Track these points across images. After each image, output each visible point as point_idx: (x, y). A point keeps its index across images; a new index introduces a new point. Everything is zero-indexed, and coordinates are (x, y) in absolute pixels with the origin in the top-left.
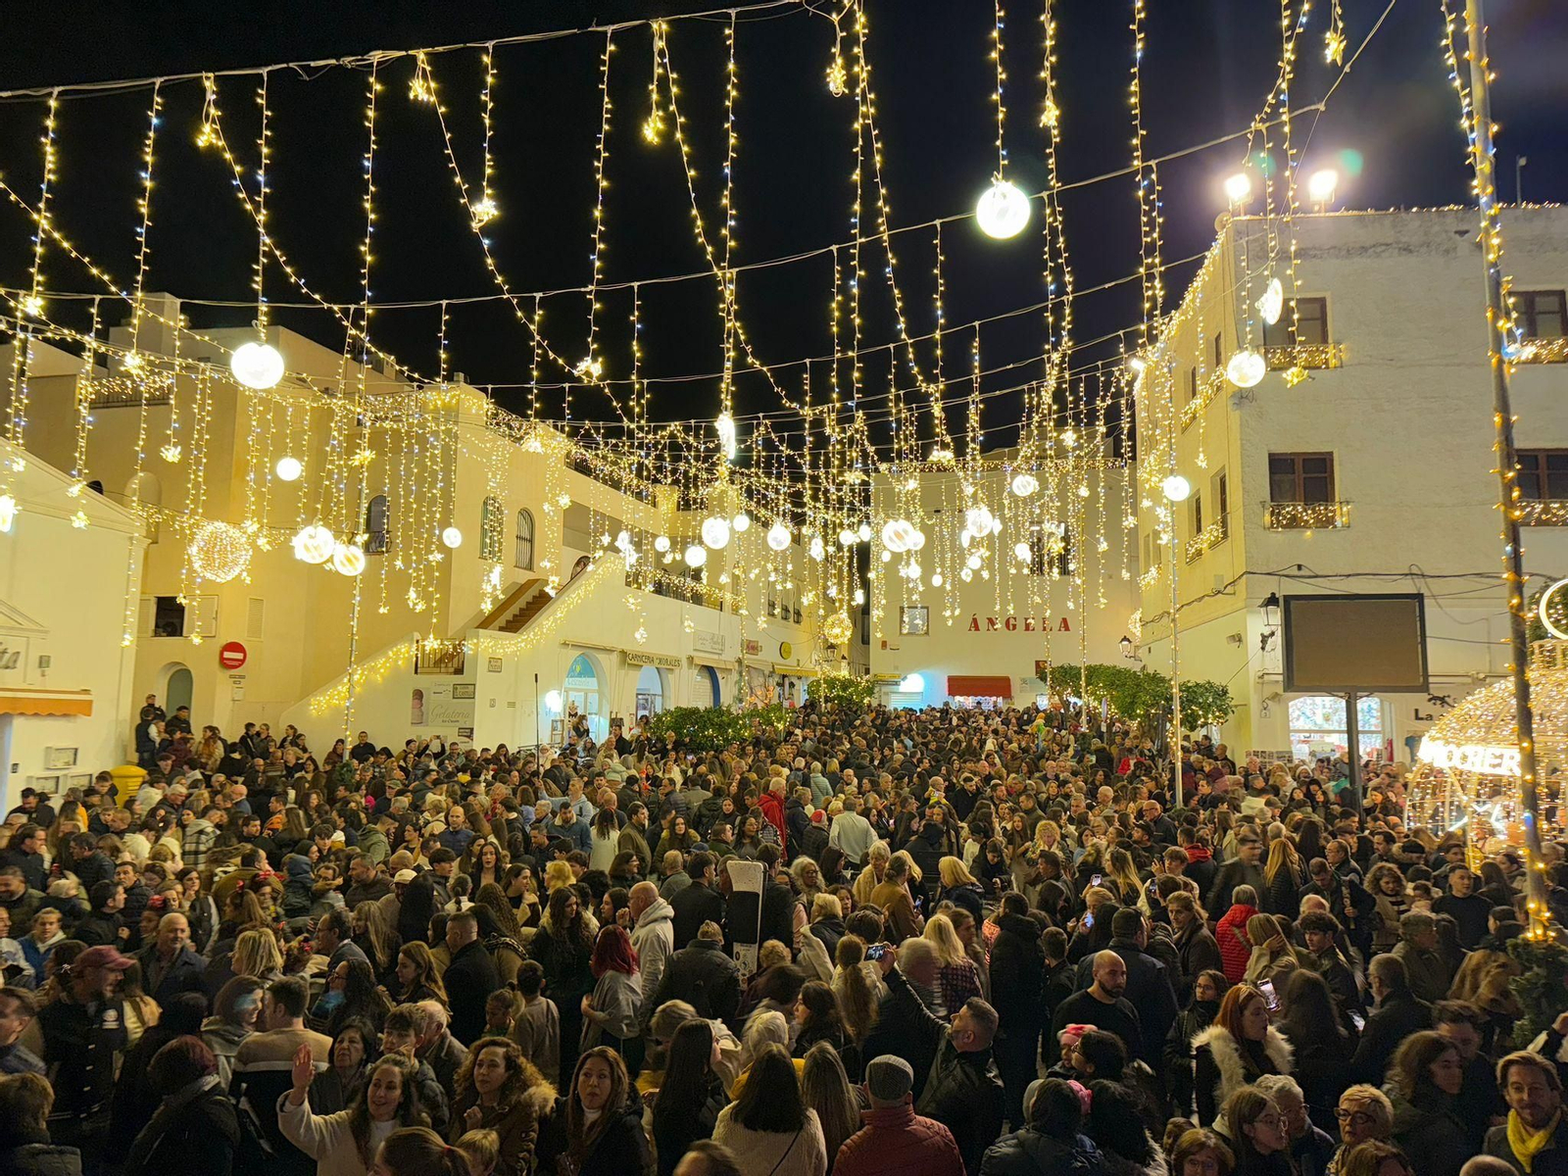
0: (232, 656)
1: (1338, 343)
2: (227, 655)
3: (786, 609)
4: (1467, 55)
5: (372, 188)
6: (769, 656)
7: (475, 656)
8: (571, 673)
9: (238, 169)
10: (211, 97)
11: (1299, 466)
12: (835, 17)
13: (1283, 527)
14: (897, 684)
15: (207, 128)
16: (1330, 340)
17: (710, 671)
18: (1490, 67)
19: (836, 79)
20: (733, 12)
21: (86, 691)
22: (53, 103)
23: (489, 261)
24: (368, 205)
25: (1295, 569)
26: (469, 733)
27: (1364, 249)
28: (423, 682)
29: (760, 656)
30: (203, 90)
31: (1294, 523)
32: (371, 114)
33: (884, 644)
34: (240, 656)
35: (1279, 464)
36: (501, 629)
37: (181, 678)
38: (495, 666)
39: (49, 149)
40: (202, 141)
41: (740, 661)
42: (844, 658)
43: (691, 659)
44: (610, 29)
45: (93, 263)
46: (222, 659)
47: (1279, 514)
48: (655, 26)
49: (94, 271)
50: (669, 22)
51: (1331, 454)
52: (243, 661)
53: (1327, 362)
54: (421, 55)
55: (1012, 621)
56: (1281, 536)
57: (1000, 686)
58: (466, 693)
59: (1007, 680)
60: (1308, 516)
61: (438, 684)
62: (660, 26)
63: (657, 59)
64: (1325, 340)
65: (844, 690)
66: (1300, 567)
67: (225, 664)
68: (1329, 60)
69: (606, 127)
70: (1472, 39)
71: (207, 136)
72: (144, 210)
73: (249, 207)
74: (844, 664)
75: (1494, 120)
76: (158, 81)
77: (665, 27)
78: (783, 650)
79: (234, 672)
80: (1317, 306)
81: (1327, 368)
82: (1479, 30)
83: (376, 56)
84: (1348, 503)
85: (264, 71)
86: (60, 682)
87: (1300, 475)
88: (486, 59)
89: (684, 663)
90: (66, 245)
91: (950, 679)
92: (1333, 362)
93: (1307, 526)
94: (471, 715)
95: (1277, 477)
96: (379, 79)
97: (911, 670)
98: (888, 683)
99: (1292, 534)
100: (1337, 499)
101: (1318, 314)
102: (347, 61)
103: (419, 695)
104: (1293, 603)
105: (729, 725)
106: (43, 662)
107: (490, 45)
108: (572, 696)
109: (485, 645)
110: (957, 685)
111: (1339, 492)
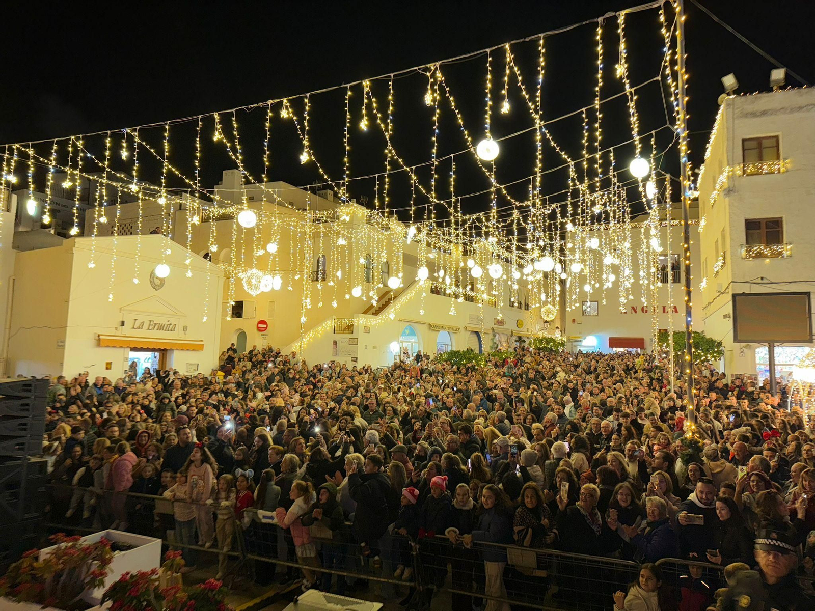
0: (262, 326)
1: (785, 159)
2: (260, 326)
3: (520, 303)
4: (676, 68)
5: (268, 153)
6: (510, 326)
7: (358, 327)
8: (404, 334)
9: (228, 145)
10: (217, 121)
11: (763, 225)
12: (428, 74)
13: (753, 257)
14: (581, 341)
15: (217, 133)
16: (781, 157)
17: (477, 334)
18: (686, 72)
19: (428, 99)
20: (392, 75)
21: (201, 341)
22: (167, 127)
23: (321, 170)
24: (265, 160)
25: (759, 281)
26: (356, 360)
27: (800, 108)
28: (337, 337)
29: (505, 326)
30: (214, 119)
31: (759, 255)
32: (268, 125)
33: (574, 321)
34: (265, 326)
35: (751, 225)
36: (373, 314)
37: (242, 335)
38: (367, 330)
39: (166, 144)
40: (215, 139)
41: (493, 329)
42: (557, 328)
43: (466, 328)
44: (349, 85)
45: (186, 178)
46: (258, 328)
47: (750, 251)
48: (364, 83)
49: (187, 181)
50: (370, 81)
51: (782, 218)
52: (266, 328)
53: (779, 170)
54: (285, 100)
55: (645, 308)
56: (751, 263)
57: (639, 343)
58: (354, 342)
59: (642, 339)
60: (767, 252)
61: (342, 337)
62: (366, 83)
63: (365, 96)
64: (778, 158)
65: (547, 344)
66: (762, 278)
67: (259, 330)
68: (618, 77)
69: (348, 125)
70: (679, 61)
71: (217, 137)
72: (197, 164)
73: (233, 157)
74: (558, 331)
75: (687, 96)
76: (200, 116)
77: (368, 83)
78: (519, 324)
79: (263, 333)
80: (775, 140)
81: (779, 172)
82: (682, 57)
83: (270, 102)
84: (790, 244)
85: (234, 110)
86: (192, 336)
87: (764, 229)
88: (306, 101)
89: (462, 329)
90: (177, 172)
91: (610, 339)
92: (782, 170)
93: (766, 256)
94: (356, 352)
95: (750, 231)
96: (271, 111)
97: (589, 334)
98: (576, 341)
99: (758, 261)
100: (785, 242)
101: (775, 144)
102: (260, 104)
103: (335, 343)
104: (737, 298)
105: (473, 359)
106: (185, 328)
107: (308, 95)
108: (405, 345)
109: (361, 321)
110: (614, 342)
111: (786, 238)
